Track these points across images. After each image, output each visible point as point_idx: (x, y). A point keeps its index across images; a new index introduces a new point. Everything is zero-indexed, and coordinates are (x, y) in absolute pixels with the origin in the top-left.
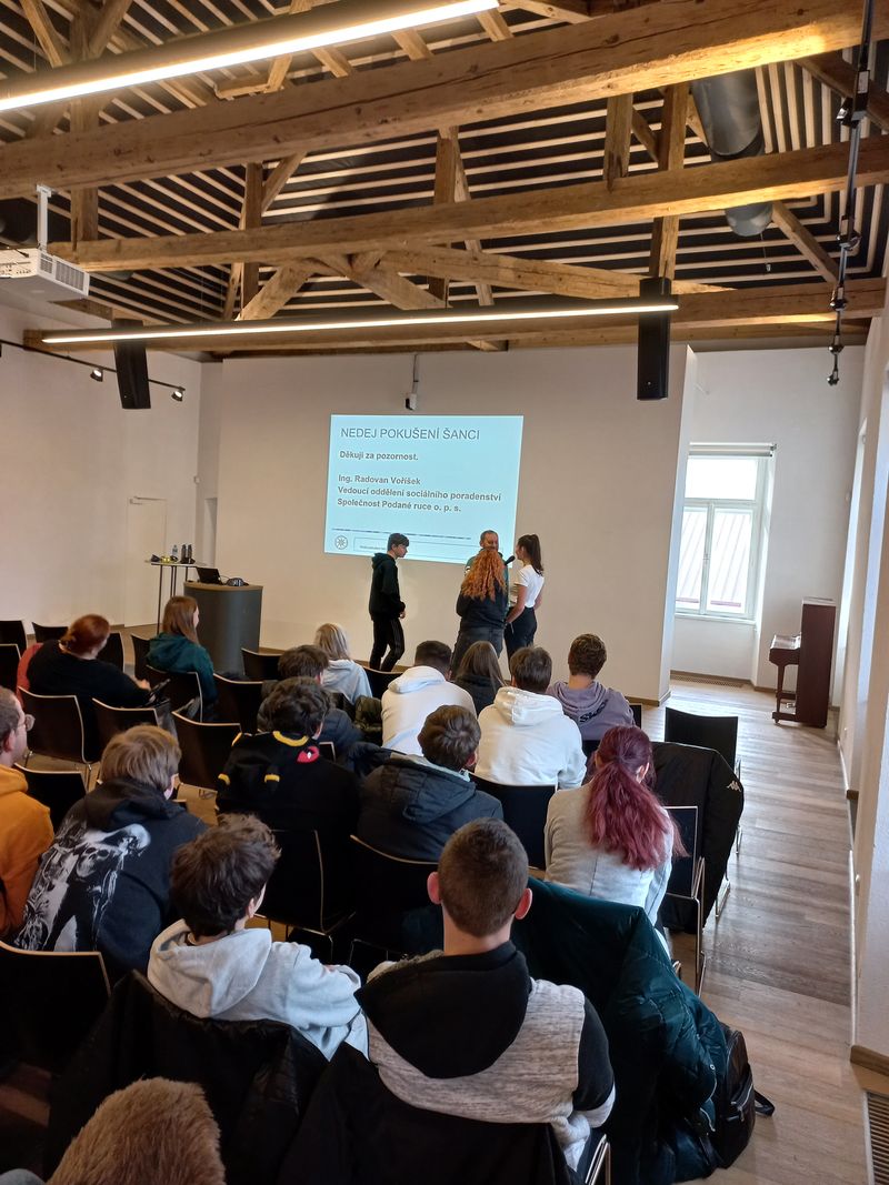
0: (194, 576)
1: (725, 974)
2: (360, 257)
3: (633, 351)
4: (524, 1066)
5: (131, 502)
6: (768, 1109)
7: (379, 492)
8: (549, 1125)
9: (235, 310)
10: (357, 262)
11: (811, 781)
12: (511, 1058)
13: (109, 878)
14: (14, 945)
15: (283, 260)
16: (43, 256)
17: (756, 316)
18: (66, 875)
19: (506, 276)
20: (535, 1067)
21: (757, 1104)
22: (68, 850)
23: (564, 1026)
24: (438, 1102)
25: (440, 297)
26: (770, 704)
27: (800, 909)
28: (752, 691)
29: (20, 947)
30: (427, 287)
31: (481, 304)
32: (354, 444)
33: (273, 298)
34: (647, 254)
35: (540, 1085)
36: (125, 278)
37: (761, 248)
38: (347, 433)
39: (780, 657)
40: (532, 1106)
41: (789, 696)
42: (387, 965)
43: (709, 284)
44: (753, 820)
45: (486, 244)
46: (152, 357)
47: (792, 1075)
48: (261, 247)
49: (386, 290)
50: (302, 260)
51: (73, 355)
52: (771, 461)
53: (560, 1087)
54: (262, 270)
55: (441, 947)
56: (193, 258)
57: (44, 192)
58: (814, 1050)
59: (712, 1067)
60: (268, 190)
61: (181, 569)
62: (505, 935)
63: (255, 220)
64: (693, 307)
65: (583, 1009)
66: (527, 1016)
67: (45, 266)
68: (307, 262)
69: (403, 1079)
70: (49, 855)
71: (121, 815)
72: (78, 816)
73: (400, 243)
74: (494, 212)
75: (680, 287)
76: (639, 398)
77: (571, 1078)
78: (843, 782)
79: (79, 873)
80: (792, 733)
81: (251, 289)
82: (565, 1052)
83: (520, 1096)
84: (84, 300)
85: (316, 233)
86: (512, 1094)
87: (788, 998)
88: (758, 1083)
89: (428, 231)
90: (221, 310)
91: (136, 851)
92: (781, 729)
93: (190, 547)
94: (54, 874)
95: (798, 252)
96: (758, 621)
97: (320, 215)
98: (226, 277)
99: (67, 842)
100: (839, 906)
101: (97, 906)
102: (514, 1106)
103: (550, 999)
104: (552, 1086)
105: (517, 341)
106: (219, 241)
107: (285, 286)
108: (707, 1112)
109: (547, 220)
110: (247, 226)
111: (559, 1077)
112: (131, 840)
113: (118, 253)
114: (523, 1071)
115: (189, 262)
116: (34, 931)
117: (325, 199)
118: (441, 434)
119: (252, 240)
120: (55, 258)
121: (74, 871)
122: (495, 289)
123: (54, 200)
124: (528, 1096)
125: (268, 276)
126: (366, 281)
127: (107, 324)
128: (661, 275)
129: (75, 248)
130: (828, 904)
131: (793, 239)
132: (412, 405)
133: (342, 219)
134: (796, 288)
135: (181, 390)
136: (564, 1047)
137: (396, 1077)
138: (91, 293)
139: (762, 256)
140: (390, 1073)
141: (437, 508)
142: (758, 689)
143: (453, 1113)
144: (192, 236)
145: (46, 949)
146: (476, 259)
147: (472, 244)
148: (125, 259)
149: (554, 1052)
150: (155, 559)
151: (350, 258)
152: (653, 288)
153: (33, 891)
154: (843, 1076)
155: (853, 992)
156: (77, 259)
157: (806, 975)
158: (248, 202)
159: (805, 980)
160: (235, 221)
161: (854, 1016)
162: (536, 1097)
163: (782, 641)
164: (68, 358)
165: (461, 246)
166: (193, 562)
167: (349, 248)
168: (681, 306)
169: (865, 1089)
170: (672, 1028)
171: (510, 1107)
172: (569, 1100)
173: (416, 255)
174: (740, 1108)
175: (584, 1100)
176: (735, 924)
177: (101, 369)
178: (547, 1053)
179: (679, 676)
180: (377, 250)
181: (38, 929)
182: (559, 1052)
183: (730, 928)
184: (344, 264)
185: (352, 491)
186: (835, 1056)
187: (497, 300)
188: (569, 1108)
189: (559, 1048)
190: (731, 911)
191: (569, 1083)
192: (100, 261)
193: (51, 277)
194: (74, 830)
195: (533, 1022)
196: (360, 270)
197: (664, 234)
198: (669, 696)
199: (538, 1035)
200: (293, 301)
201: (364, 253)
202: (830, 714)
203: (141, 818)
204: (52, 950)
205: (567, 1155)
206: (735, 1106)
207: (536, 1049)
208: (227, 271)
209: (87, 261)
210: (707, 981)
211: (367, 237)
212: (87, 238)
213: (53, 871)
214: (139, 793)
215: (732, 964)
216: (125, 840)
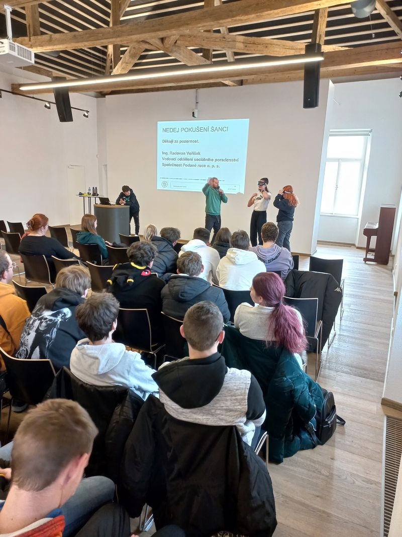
0: (98, 202)
1: (330, 370)
2: (167, 39)
3: (301, 84)
4: (224, 403)
5: (68, 167)
6: (343, 422)
7: (181, 159)
8: (235, 426)
9: (111, 70)
10: (166, 42)
11: (378, 288)
12: (218, 400)
13: (53, 331)
14: (15, 357)
15: (131, 43)
16: (10, 43)
17: (363, 62)
18: (35, 329)
19: (240, 47)
20: (228, 403)
21: (338, 421)
22: (36, 318)
23: (242, 386)
24: (188, 418)
25: (208, 59)
26: (363, 254)
27: (367, 343)
28: (355, 249)
29: (18, 358)
30: (201, 54)
31: (228, 61)
32: (169, 136)
33: (127, 63)
34: (311, 32)
35: (231, 410)
36: (57, 56)
37: (370, 25)
38: (165, 130)
39: (368, 233)
40: (227, 419)
41: (372, 251)
42: (166, 363)
43: (342, 47)
44: (349, 305)
45: (231, 30)
46: (72, 95)
47: (355, 410)
48: (119, 36)
49: (181, 56)
50: (139, 42)
51: (35, 96)
52: (370, 138)
53: (240, 411)
54: (121, 49)
55: (189, 356)
56: (86, 43)
57: (8, 9)
58: (366, 400)
59: (315, 406)
60: (122, 5)
61: (93, 199)
62: (214, 350)
63: (117, 22)
64: (332, 59)
65: (250, 380)
66: (224, 383)
67: (12, 48)
68: (141, 43)
69: (173, 408)
70: (29, 320)
71: (59, 304)
72: (42, 304)
73: (186, 31)
74: (231, 11)
75: (326, 49)
76: (304, 107)
77: (244, 407)
78: (393, 288)
79: (40, 328)
80: (372, 267)
81: (117, 59)
82: (241, 397)
83: (222, 415)
84: (32, 66)
85: (145, 27)
86: (219, 414)
87: (358, 379)
88: (339, 412)
89: (199, 23)
90: (104, 71)
91: (65, 319)
92: (367, 265)
93: (96, 188)
94: (30, 328)
95: (389, 26)
96: (360, 217)
97: (149, 17)
98: (105, 53)
99: (37, 315)
100: (385, 341)
101: (48, 343)
102: (220, 419)
103: (235, 375)
104: (236, 411)
105: (247, 80)
106: (98, 33)
107: (132, 56)
108: (312, 423)
109: (258, 14)
110: (113, 25)
111: (239, 407)
112: (63, 314)
113: (50, 42)
114: (224, 405)
115: (85, 46)
116: (23, 351)
117: (150, 9)
118: (210, 129)
119: (114, 32)
120: (16, 43)
121: (38, 328)
122: (236, 54)
123: (14, 12)
124: (226, 415)
125: (123, 52)
126: (171, 52)
127: (50, 79)
128: (317, 42)
129: (30, 40)
130: (379, 340)
131: (387, 19)
132: (196, 115)
133: (157, 19)
134: (385, 45)
135: (87, 112)
136: (241, 395)
137: (171, 408)
138: (36, 62)
139: (370, 29)
140: (168, 407)
141: (208, 166)
142: (358, 248)
143: (194, 422)
144: (85, 31)
145: (28, 358)
146: (224, 38)
147: (223, 30)
148: (54, 45)
149: (237, 397)
150: (81, 194)
151: (162, 40)
152: (312, 49)
153: (22, 335)
154: (377, 410)
155: (386, 377)
156: (31, 45)
157: (367, 370)
158: (113, 12)
159: (365, 372)
160: (107, 23)
161: (385, 386)
162: (229, 415)
163: (369, 225)
164: (33, 98)
165: (218, 31)
166: (98, 195)
167: (161, 34)
168: (325, 58)
169: (386, 415)
170: (297, 391)
171: (218, 420)
172: (244, 416)
173: (195, 37)
174: (329, 422)
175: (252, 415)
176: (336, 349)
177: (49, 103)
178: (234, 398)
179: (321, 243)
180: (175, 35)
181: (24, 351)
182: (239, 397)
183: (334, 351)
184: (159, 43)
185: (168, 159)
186: (375, 402)
187: (237, 60)
188: (245, 419)
189: (239, 395)
190: (335, 344)
191: (243, 409)
192: (42, 46)
193: (15, 54)
194: (39, 310)
195: (228, 385)
196: (167, 46)
197: (320, 19)
198: (316, 252)
199: (230, 390)
200: (136, 65)
201: (169, 37)
202: (390, 258)
203: (69, 305)
204: (31, 359)
205: (244, 439)
206: (327, 421)
207: (229, 396)
208: (106, 50)
209: (36, 46)
210: (322, 373)
211: (170, 28)
212: (35, 34)
213: (30, 327)
214: (67, 295)
215: (334, 365)
216: (60, 315)
